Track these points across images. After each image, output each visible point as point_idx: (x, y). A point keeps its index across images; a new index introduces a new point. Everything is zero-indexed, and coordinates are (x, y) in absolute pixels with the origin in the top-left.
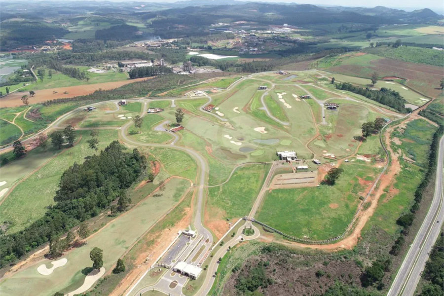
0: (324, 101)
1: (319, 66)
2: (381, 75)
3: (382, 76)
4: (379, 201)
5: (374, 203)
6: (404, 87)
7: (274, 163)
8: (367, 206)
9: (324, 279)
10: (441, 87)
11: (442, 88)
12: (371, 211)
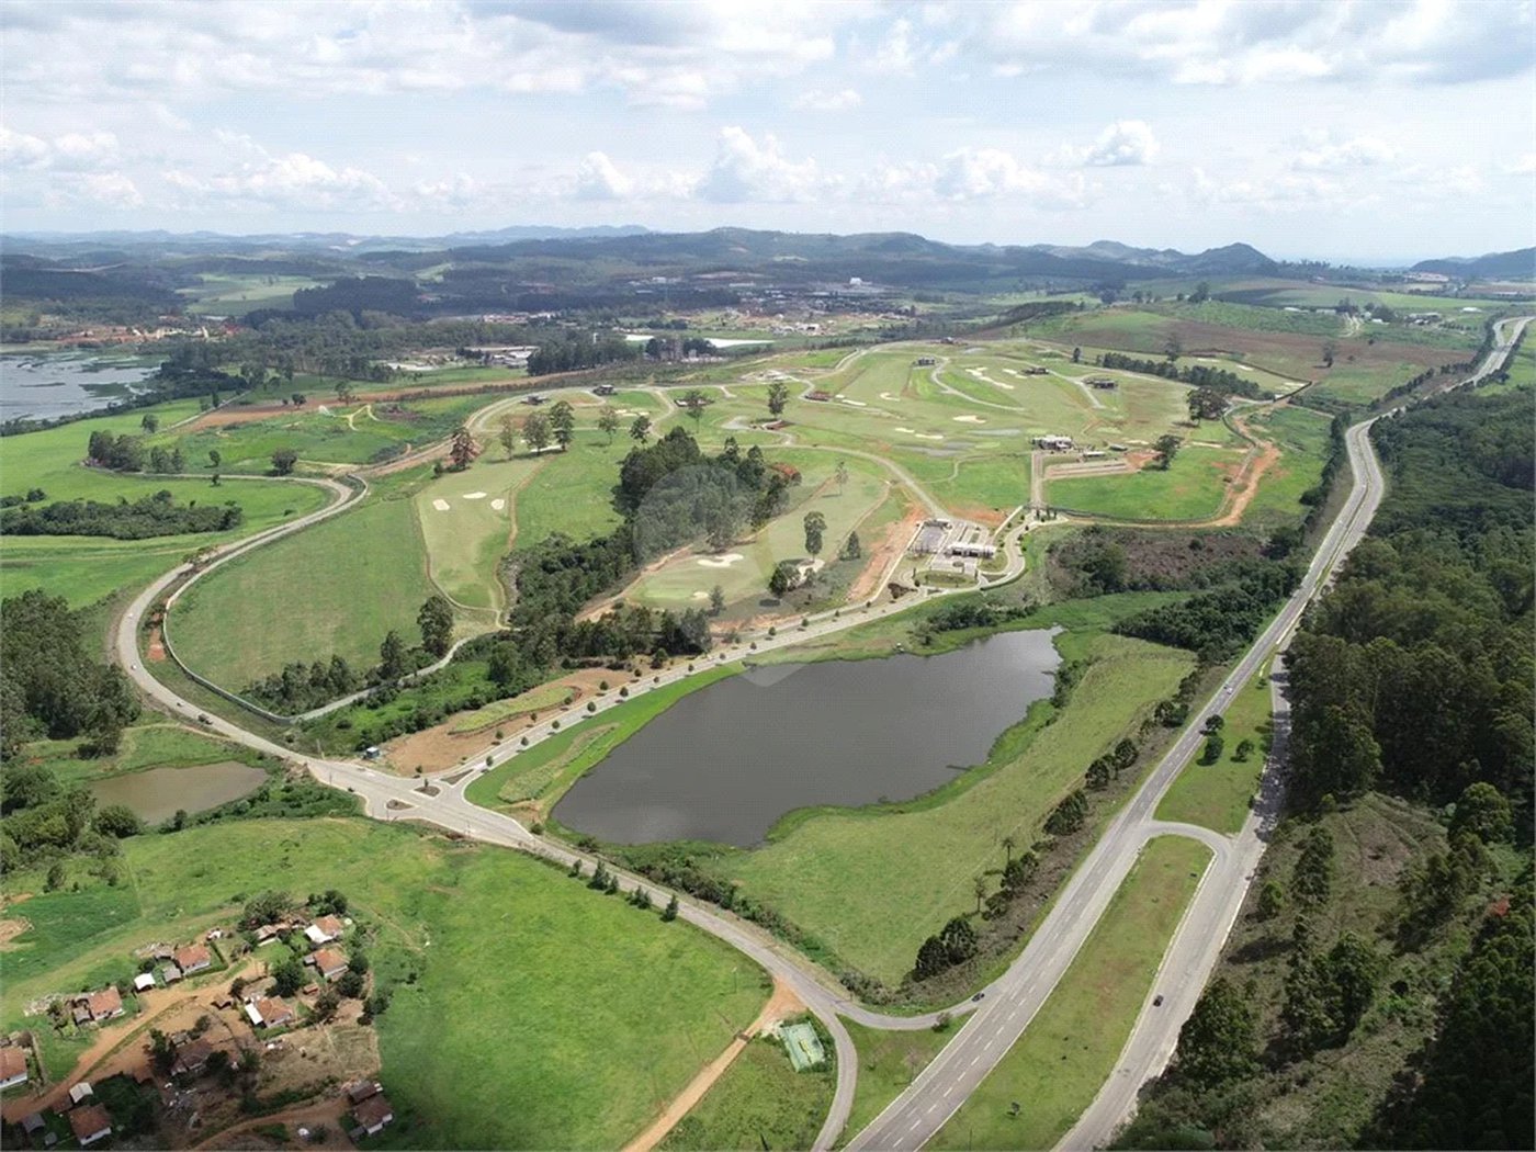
0: (1082, 378)
1: (1029, 332)
2: (1185, 347)
3: (1188, 349)
4: (1259, 483)
5: (1252, 485)
6: (1243, 367)
7: (1034, 453)
8: (1242, 489)
9: (1203, 554)
10: (1326, 364)
11: (1329, 365)
12: (1249, 492)
